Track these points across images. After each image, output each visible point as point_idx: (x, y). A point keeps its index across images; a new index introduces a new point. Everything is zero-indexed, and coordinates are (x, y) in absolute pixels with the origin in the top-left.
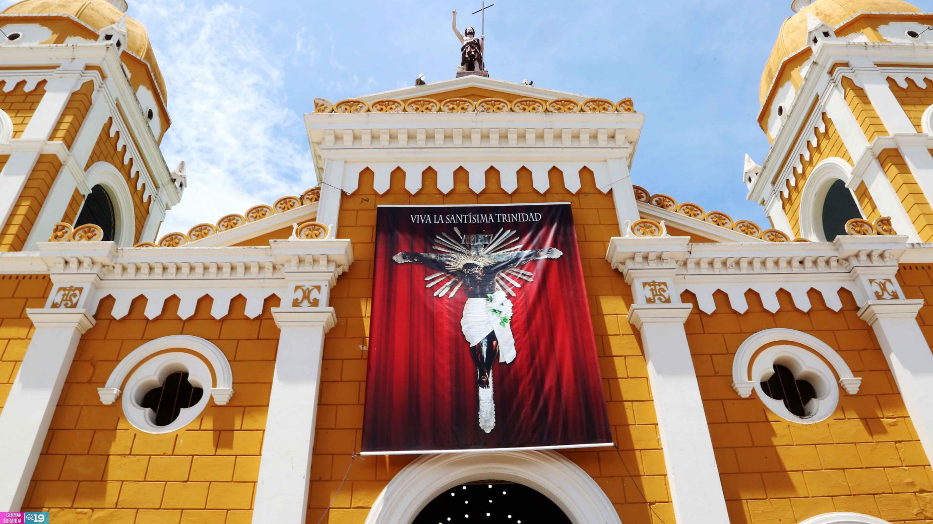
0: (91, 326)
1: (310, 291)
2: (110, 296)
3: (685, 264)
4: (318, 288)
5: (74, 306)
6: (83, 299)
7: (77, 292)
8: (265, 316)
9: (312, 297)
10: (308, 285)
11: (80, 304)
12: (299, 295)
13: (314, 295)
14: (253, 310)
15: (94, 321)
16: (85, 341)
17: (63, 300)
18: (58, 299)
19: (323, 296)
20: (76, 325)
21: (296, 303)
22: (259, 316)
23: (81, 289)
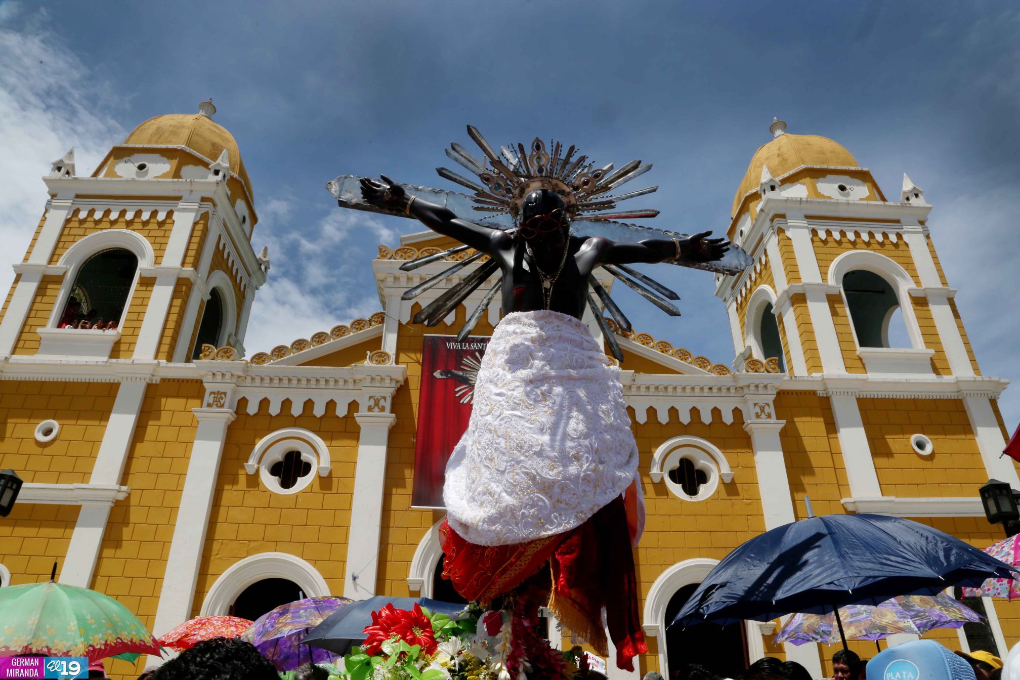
0: (233, 419)
1: (379, 401)
2: (244, 398)
3: (630, 387)
4: (385, 398)
5: (222, 406)
6: (227, 401)
7: (223, 396)
8: (349, 417)
9: (380, 405)
10: (378, 396)
11: (227, 405)
12: (372, 403)
13: (382, 403)
14: (341, 411)
15: (235, 416)
16: (231, 429)
17: (214, 401)
18: (211, 401)
19: (388, 404)
20: (225, 420)
21: (370, 409)
22: (346, 416)
23: (225, 394)
